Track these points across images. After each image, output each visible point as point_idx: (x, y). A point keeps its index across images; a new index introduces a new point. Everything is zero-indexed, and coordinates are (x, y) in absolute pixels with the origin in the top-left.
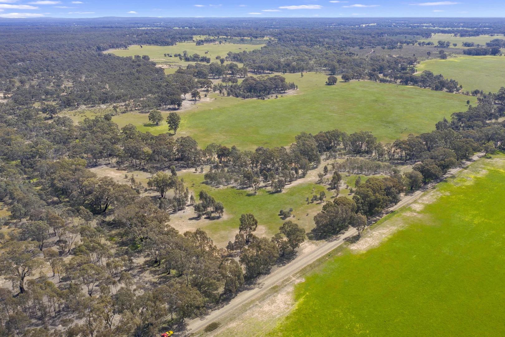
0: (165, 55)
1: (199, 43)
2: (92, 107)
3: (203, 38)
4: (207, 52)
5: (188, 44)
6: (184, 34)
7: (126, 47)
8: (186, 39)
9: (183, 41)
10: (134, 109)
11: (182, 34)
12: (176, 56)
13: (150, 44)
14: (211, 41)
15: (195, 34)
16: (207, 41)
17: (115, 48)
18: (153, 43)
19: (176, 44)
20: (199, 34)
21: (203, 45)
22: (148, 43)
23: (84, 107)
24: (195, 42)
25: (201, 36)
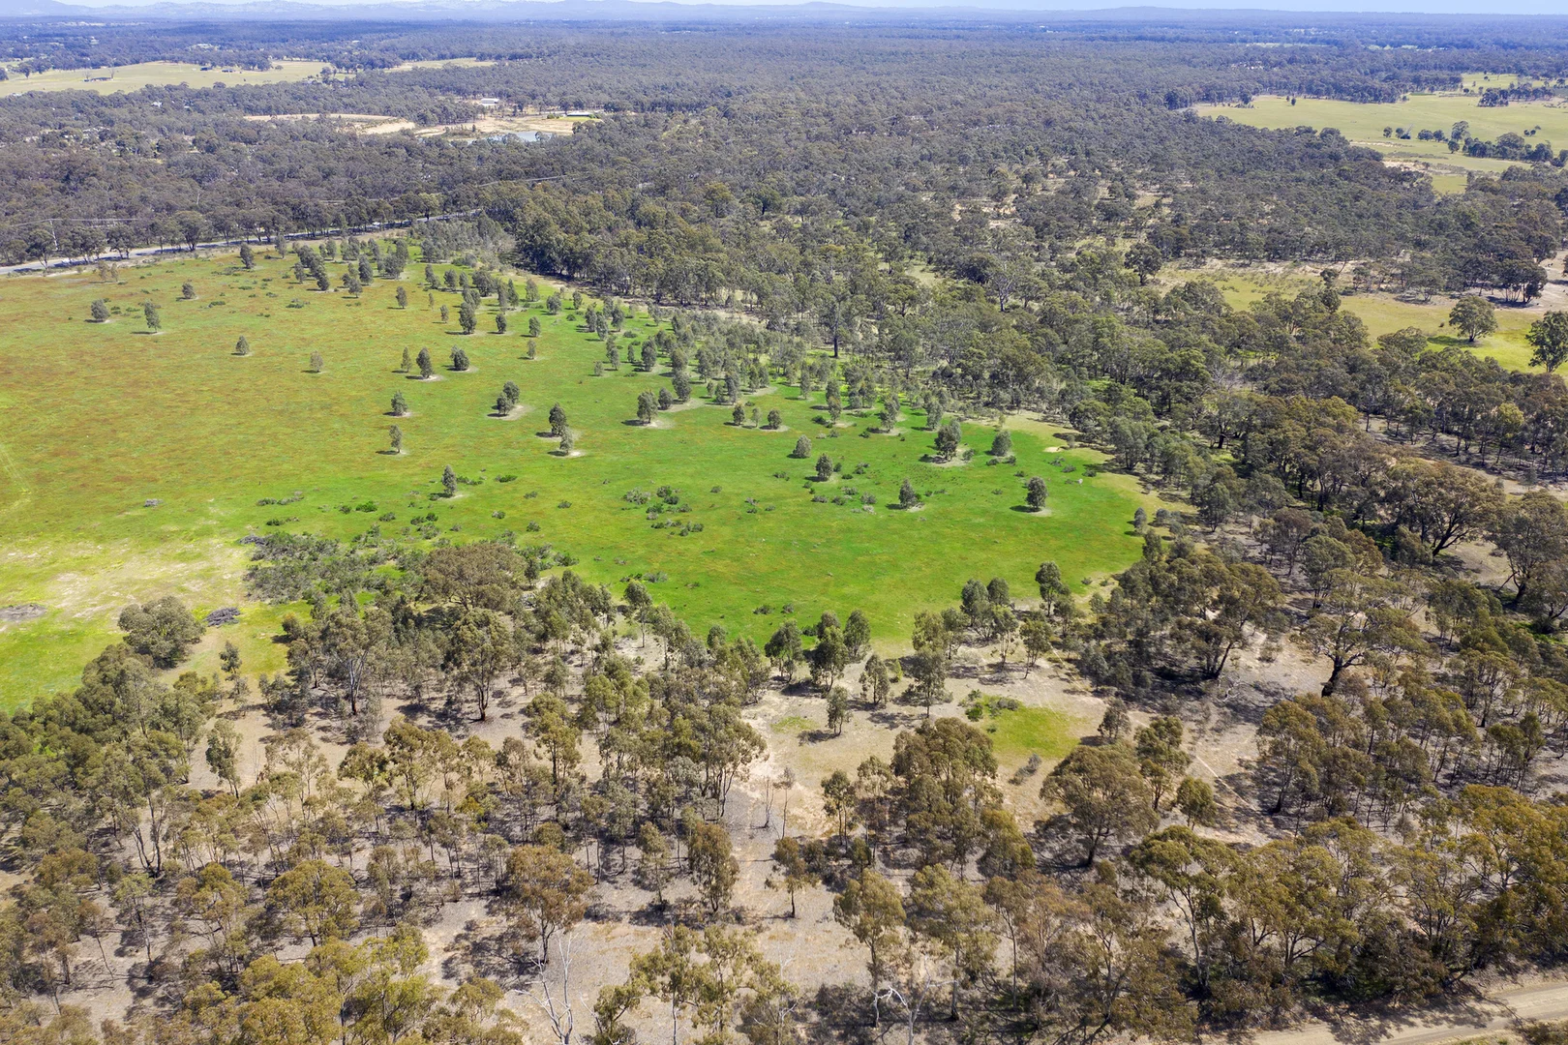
0: (1387, 132)
1: (1492, 98)
2: (1243, 265)
3: (1503, 81)
4: (1533, 132)
5: (1449, 100)
6: (1422, 67)
7: (1246, 100)
8: (1435, 84)
9: (1426, 91)
10: (1374, 287)
11: (1416, 68)
12: (1424, 136)
13: (1317, 94)
14: (1536, 94)
15: (1465, 69)
16: (1523, 93)
17: (1213, 101)
18: (1328, 93)
19: (1404, 99)
20: (1478, 70)
21: (1504, 108)
22: (1310, 91)
23: (1218, 264)
24: (1473, 94)
25: (1492, 77)
